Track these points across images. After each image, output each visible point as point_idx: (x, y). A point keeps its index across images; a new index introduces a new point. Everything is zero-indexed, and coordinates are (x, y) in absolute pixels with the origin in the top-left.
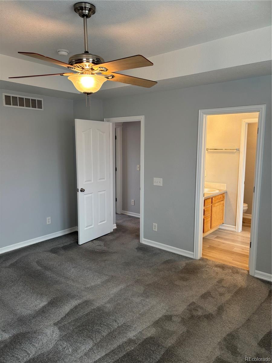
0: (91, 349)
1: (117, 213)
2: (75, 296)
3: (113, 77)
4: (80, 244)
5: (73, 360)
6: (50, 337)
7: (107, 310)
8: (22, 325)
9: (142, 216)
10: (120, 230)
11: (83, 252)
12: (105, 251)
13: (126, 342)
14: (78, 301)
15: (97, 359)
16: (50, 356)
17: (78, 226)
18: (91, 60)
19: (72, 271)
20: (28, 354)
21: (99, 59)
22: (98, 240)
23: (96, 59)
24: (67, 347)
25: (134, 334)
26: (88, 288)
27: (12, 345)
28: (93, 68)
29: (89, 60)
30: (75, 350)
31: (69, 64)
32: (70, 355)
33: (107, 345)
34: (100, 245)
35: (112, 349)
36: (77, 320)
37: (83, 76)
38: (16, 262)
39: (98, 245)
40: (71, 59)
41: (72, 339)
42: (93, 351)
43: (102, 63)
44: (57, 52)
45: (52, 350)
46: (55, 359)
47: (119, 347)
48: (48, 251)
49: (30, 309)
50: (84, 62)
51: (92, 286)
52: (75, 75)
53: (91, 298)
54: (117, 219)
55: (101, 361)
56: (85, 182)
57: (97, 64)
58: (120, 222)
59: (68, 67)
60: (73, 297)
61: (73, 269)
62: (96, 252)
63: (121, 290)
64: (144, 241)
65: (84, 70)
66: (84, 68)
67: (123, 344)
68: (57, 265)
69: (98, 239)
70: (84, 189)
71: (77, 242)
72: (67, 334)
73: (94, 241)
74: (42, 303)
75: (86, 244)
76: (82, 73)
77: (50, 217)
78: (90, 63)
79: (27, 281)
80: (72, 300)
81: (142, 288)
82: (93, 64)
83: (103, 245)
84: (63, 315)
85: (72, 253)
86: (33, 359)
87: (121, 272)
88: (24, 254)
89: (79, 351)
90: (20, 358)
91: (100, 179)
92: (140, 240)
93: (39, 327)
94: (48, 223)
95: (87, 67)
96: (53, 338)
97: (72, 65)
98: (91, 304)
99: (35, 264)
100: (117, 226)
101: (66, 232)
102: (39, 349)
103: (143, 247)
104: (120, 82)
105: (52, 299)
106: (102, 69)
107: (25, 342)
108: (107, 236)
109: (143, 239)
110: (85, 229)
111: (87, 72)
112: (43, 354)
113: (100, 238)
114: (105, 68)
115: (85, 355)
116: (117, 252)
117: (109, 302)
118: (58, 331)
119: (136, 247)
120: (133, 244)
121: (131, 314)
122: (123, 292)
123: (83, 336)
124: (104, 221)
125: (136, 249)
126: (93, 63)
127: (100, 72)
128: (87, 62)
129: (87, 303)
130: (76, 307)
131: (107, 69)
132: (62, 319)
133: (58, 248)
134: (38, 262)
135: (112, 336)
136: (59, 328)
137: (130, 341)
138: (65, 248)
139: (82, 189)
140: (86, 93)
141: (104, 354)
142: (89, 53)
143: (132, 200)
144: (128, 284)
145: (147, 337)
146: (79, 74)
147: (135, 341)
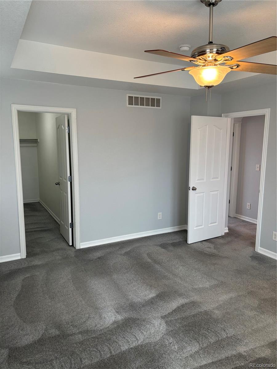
0: (197, 352)
1: (230, 216)
2: (183, 294)
3: (238, 66)
4: (189, 243)
5: (179, 358)
6: (158, 329)
7: (215, 316)
8: (133, 311)
9: (259, 223)
10: (232, 234)
11: (192, 252)
12: (214, 255)
13: (235, 356)
14: (185, 300)
15: (203, 364)
16: (157, 347)
17: (187, 225)
18: (215, 50)
19: (181, 270)
20: (137, 339)
21: (224, 48)
22: (207, 242)
23: (220, 48)
24: (173, 343)
25: (245, 350)
26: (196, 289)
27: (124, 327)
28: (216, 59)
29: (213, 50)
30: (182, 348)
31: (192, 57)
32: (176, 352)
33: (214, 353)
34: (210, 248)
35: (220, 358)
36: (184, 318)
37: (205, 68)
38: (130, 251)
39: (207, 247)
40: (194, 52)
41: (179, 336)
42: (199, 355)
43: (227, 52)
44: (179, 49)
45: (158, 342)
46: (161, 351)
47: (227, 358)
48: (157, 245)
49: (140, 297)
50: (207, 53)
51: (199, 288)
52: (197, 68)
53: (199, 300)
54: (229, 223)
55: (207, 367)
56: (197, 180)
57: (221, 54)
58: (232, 226)
59: (191, 61)
60: (181, 295)
61: (181, 267)
62: (205, 254)
63: (231, 298)
64: (260, 250)
65: (207, 62)
66: (206, 60)
67: (231, 356)
68: (166, 261)
69: (208, 240)
70: (195, 188)
71: (186, 241)
72: (174, 330)
73: (204, 242)
74: (151, 294)
75: (195, 244)
76: (204, 66)
77: (161, 213)
78: (213, 53)
79: (139, 271)
80: (179, 297)
81: (257, 302)
82: (217, 55)
83: (213, 248)
84: (170, 311)
85: (180, 251)
86: (142, 346)
87: (232, 279)
88: (137, 245)
89: (185, 351)
90: (130, 342)
91: (213, 178)
92: (255, 249)
93: (148, 317)
94: (159, 218)
95: (211, 58)
96: (160, 330)
97: (194, 58)
98: (198, 306)
99: (145, 256)
100: (229, 229)
101: (175, 229)
102: (147, 338)
103: (259, 257)
104: (245, 71)
105: (160, 293)
106: (226, 58)
107: (135, 327)
108: (217, 239)
109: (259, 247)
110: (195, 228)
111: (209, 64)
112: (150, 344)
113: (210, 240)
114: (230, 57)
115: (191, 356)
116: (227, 258)
117: (217, 308)
118: (165, 325)
119: (250, 256)
120: (248, 251)
121: (242, 327)
122: (233, 302)
123: (189, 336)
124: (216, 222)
125: (251, 257)
126: (217, 53)
127: (225, 62)
128: (210, 52)
129: (194, 304)
130: (183, 306)
131: (232, 58)
132: (169, 314)
133: (167, 244)
134: (148, 254)
135: (220, 345)
136: (166, 322)
137: (240, 356)
138: (174, 245)
139: (193, 187)
140: (207, 86)
141: (210, 361)
142: (213, 43)
143: (248, 203)
144: (240, 294)
145: (260, 357)
146: (201, 67)
147: (246, 357)
